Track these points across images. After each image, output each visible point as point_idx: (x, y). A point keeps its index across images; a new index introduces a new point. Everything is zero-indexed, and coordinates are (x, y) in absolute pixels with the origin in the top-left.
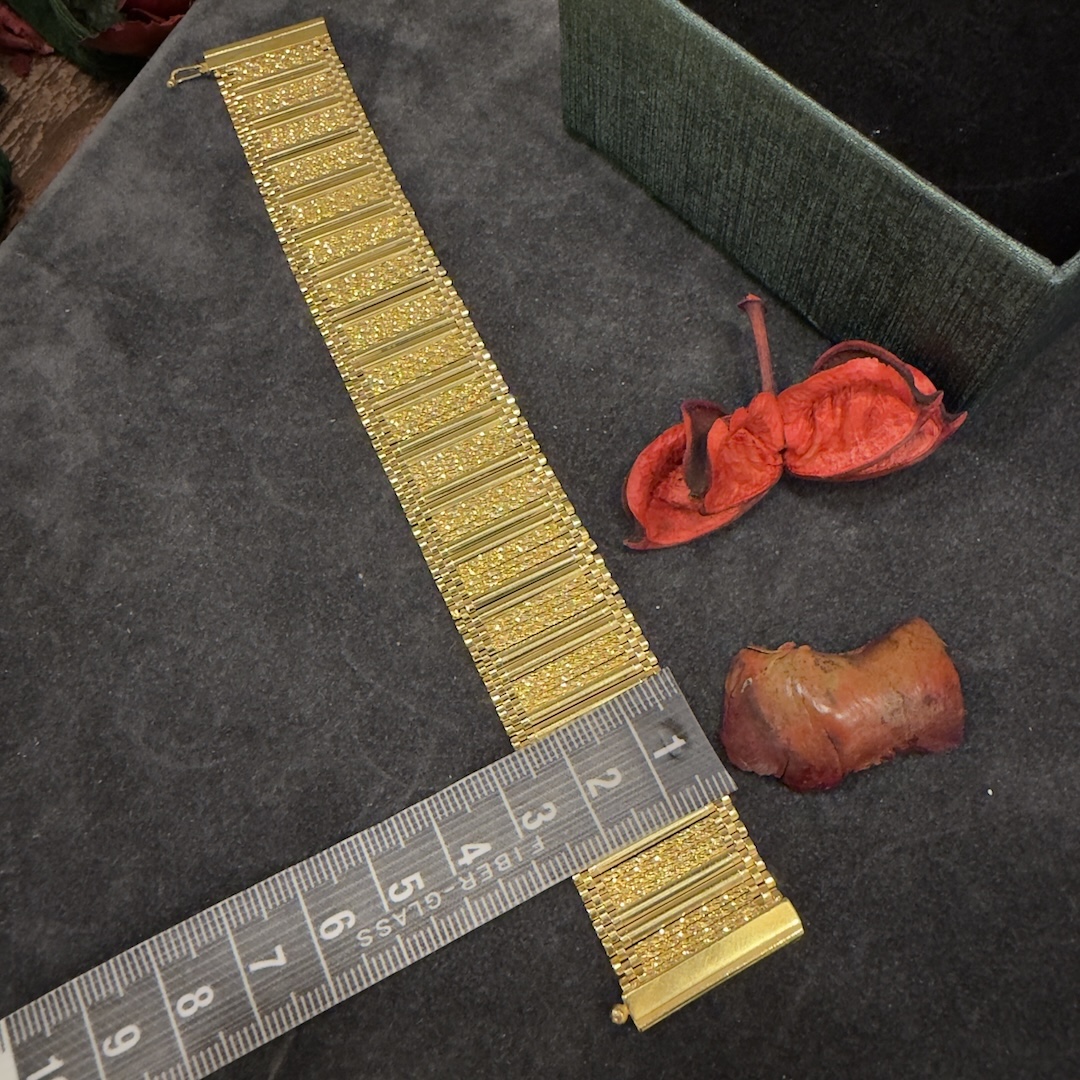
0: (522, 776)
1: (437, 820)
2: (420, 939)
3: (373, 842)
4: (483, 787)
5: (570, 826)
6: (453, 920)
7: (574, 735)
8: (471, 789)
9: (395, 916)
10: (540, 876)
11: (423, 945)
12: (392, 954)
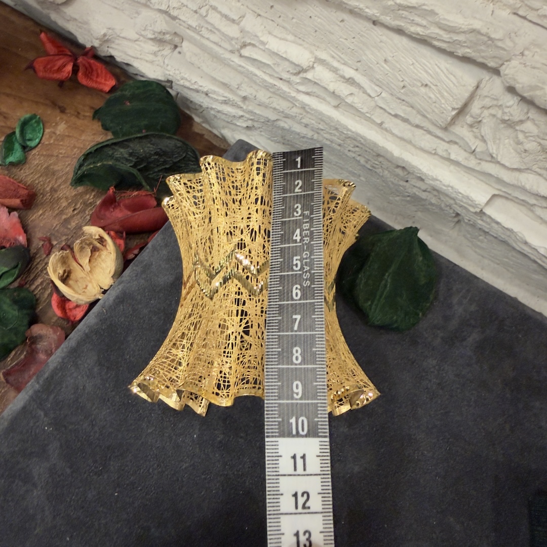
12: (317, 276)
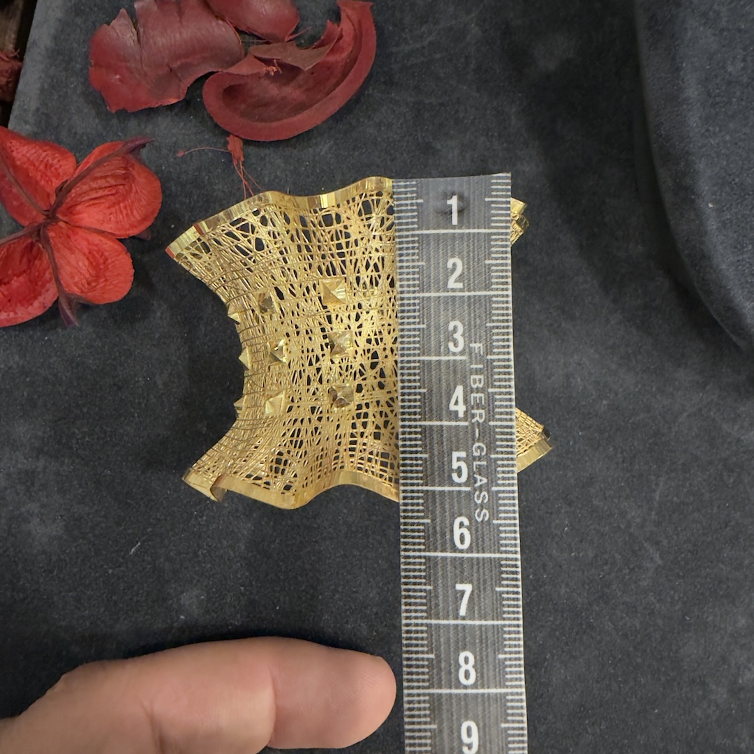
0: (419, 336)
1: (420, 420)
2: (503, 472)
3: (412, 478)
4: (412, 371)
5: (475, 315)
6: (502, 440)
7: (408, 280)
8: (409, 381)
9: (477, 485)
10: (501, 357)
11: (509, 472)
